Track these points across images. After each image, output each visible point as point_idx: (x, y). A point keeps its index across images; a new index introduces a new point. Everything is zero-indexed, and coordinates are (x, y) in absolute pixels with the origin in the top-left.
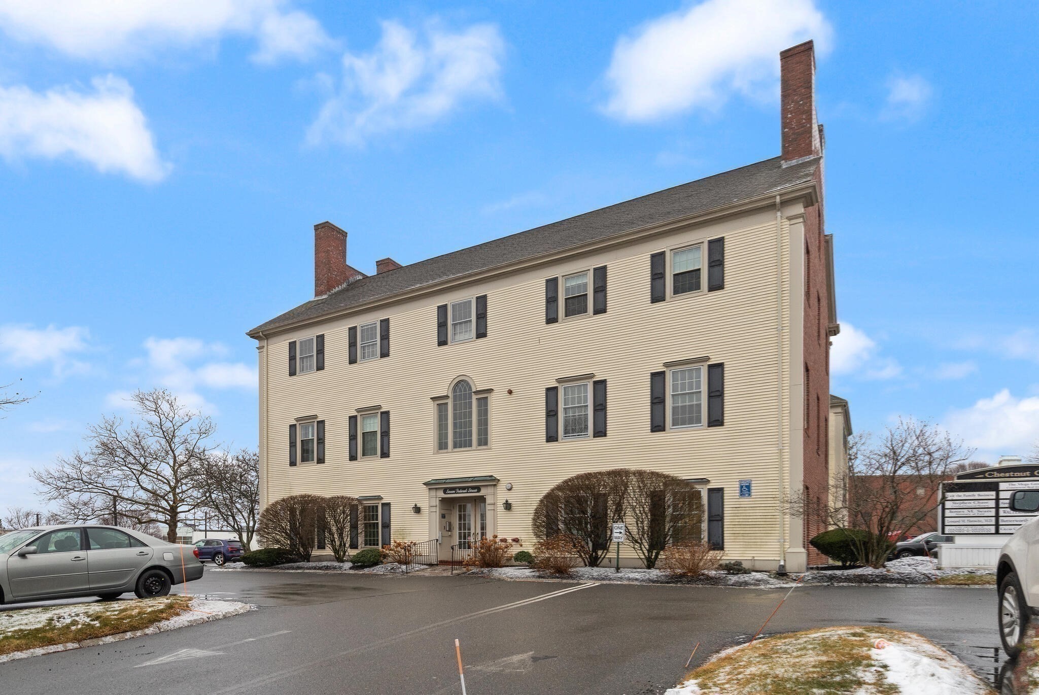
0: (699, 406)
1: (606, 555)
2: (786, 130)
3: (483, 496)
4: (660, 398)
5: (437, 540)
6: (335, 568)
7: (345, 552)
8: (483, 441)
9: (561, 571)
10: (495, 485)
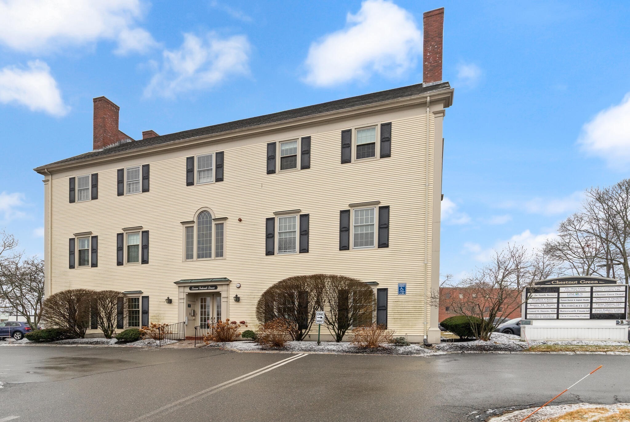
0: (372, 234)
1: (308, 332)
2: (426, 63)
3: (219, 292)
4: (346, 227)
5: (184, 323)
6: (103, 343)
7: (112, 331)
8: (220, 254)
9: (278, 345)
10: (228, 285)
